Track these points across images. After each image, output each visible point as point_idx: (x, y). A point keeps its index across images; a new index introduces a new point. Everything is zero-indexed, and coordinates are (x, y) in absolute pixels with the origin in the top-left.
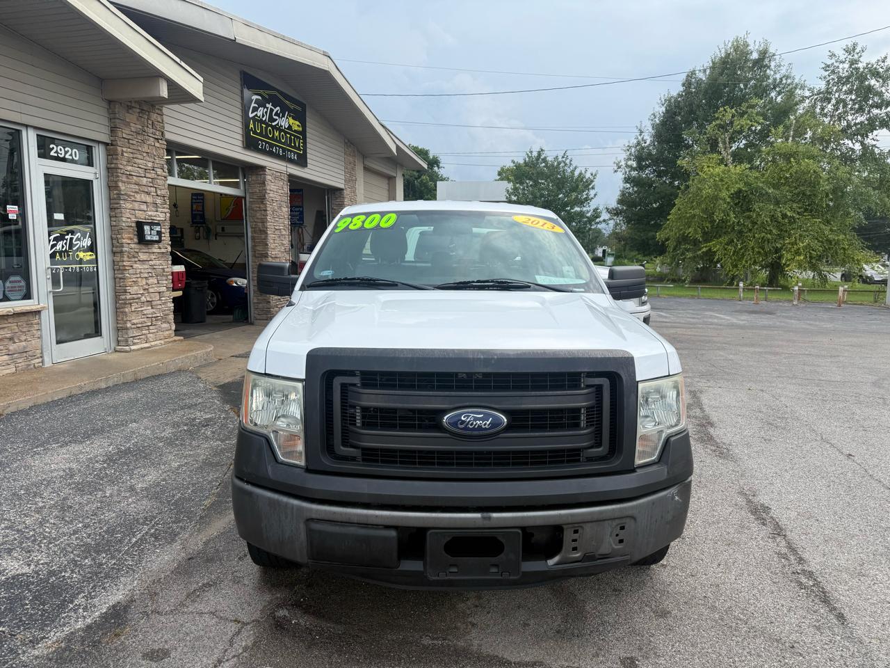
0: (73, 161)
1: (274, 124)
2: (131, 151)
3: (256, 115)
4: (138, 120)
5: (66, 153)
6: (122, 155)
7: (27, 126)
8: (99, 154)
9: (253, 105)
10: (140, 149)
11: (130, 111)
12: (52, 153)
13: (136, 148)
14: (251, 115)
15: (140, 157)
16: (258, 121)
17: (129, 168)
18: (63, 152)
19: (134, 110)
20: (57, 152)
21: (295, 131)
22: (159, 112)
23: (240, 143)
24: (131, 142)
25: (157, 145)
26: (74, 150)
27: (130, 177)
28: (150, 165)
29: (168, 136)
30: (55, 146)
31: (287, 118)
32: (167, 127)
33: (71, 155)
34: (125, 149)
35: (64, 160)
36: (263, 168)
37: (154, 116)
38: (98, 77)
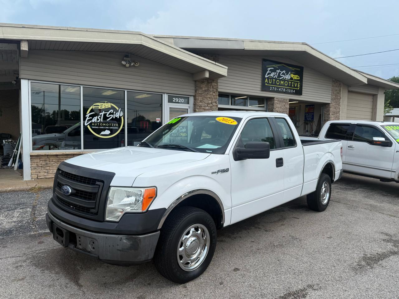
0: (181, 103)
1: (280, 78)
2: (202, 97)
3: (270, 76)
4: (206, 86)
5: (179, 100)
6: (198, 99)
7: (164, 93)
8: (192, 100)
9: (268, 72)
10: (206, 96)
11: (203, 83)
12: (174, 101)
13: (204, 96)
14: (266, 77)
15: (205, 99)
16: (270, 78)
17: (201, 104)
18: (178, 100)
19: (205, 83)
20: (175, 100)
21: (295, 80)
22: (216, 82)
23: (260, 89)
24: (202, 94)
25: (214, 94)
26: (182, 99)
27: (201, 107)
28: (210, 102)
29: (219, 90)
30: (175, 99)
31: (290, 74)
32: (219, 87)
33: (181, 101)
34: (199, 97)
35: (178, 103)
36: (273, 98)
37: (213, 84)
38: (191, 73)
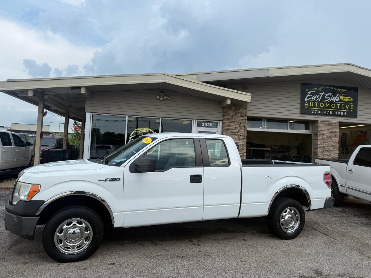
0: (210, 127)
1: (325, 101)
2: (229, 122)
3: (311, 99)
4: (234, 112)
5: (207, 125)
6: (225, 124)
7: (193, 119)
8: (220, 124)
9: (308, 95)
10: (233, 121)
11: (230, 110)
12: (203, 125)
13: (231, 121)
14: (306, 100)
15: (233, 123)
16: (312, 102)
17: (228, 127)
18: (206, 125)
19: (232, 109)
20: (204, 125)
21: (346, 102)
22: (245, 108)
23: (299, 112)
24: (229, 119)
25: (242, 118)
26: (211, 124)
27: (228, 130)
28: (238, 126)
29: (249, 115)
30: (204, 124)
31: (338, 96)
32: (248, 112)
33: (209, 125)
34: (226, 122)
35: (207, 127)
36: (317, 121)
37: (242, 110)
38: (219, 101)
